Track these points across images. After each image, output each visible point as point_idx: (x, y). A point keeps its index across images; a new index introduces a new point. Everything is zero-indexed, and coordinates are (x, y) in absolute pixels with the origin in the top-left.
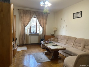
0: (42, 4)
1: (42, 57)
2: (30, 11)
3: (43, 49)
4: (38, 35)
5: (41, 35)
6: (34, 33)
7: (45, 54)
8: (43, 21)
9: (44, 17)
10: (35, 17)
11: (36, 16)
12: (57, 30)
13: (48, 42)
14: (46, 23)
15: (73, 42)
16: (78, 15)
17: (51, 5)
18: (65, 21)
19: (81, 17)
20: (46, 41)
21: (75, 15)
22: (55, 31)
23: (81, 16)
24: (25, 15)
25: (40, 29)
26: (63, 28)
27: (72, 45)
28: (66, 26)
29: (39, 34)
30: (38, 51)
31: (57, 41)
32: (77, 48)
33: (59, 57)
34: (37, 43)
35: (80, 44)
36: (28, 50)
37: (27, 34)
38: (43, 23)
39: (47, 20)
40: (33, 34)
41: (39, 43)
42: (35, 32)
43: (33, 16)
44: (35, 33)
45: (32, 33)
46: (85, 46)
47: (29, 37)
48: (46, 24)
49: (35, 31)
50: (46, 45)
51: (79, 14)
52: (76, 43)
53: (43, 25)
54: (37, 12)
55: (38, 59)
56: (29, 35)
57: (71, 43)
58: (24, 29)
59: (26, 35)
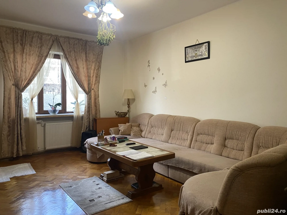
0: (91, 11)
1: (98, 191)
2: (37, 32)
3: (95, 166)
4: (71, 118)
5: (82, 117)
6: (54, 111)
7: (108, 182)
8: (87, 69)
9: (91, 57)
10: (57, 57)
11: (61, 54)
12: (134, 100)
13: (114, 138)
14: (98, 77)
15: (190, 133)
16: (199, 53)
17: (122, 15)
18: (159, 70)
19: (209, 58)
20: (108, 137)
21: (191, 53)
22: (129, 103)
23: (207, 56)
24: (18, 47)
25: (77, 99)
26: (155, 92)
27: (189, 141)
28: (165, 85)
29: (75, 114)
30: (79, 175)
31: (139, 135)
32: (203, 148)
33: (155, 185)
34: (69, 145)
35: (210, 137)
36: (41, 174)
37: (28, 116)
38: (89, 77)
39: (99, 67)
40: (51, 114)
41: (74, 145)
42: (59, 108)
43: (52, 52)
44: (60, 112)
45: (47, 112)
46: (227, 141)
47: (39, 128)
48: (98, 81)
49: (59, 104)
50: (108, 148)
51: (201, 50)
52: (198, 134)
53: (89, 84)
54: (65, 37)
55: (87, 201)
56: (38, 119)
57: (185, 136)
58: (19, 98)
59: (27, 120)
